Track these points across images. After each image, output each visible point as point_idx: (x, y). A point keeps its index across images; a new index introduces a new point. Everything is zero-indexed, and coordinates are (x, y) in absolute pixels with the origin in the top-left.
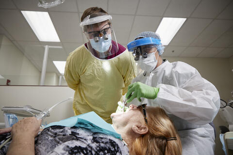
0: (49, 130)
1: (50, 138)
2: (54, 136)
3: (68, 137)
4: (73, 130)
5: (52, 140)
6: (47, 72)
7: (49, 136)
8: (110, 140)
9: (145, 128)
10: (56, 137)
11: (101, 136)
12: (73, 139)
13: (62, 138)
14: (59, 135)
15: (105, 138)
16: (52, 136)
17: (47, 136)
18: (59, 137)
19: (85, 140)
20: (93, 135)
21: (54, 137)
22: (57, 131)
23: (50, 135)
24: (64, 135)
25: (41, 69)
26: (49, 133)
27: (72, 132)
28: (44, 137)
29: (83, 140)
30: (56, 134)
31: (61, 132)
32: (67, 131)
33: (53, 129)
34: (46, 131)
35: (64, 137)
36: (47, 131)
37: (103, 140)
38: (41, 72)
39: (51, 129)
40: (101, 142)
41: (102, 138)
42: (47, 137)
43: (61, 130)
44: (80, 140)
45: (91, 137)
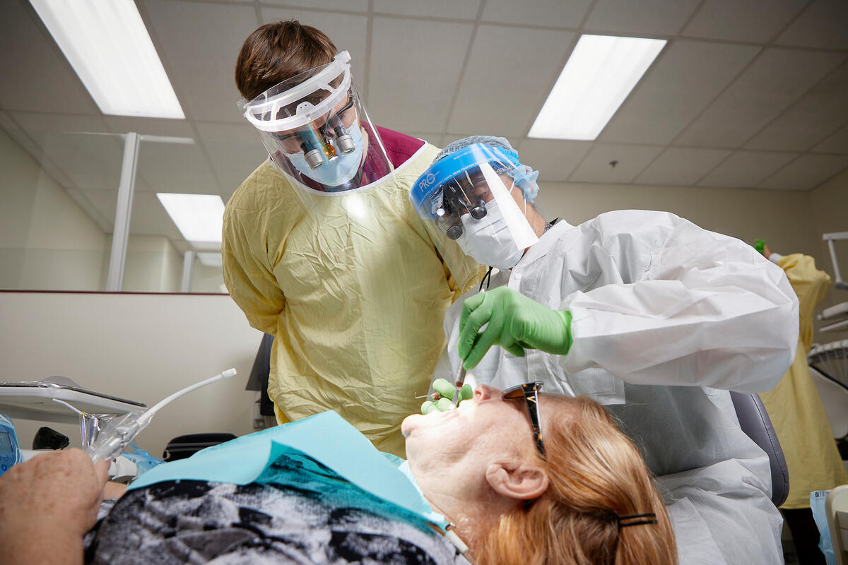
0: (141, 504)
1: (150, 541)
2: (167, 529)
3: (224, 534)
4: (247, 501)
5: (156, 550)
6: (134, 236)
7: (145, 532)
8: (401, 542)
9: (535, 475)
10: (173, 534)
11: (365, 526)
12: (249, 545)
13: (202, 538)
14: (186, 527)
15: (382, 537)
16: (155, 532)
17: (135, 531)
18: (188, 534)
19: (301, 547)
20: (330, 523)
21: (168, 536)
22: (180, 506)
23: (146, 526)
24: (208, 527)
25: (112, 225)
26: (144, 516)
27: (243, 512)
28: (121, 534)
29: (292, 551)
30: (173, 521)
31: (196, 513)
32: (220, 506)
33: (159, 498)
34: (128, 509)
35: (209, 535)
36: (135, 509)
37: (375, 546)
38: (109, 235)
39: (149, 498)
40: (364, 552)
41: (369, 537)
42: (135, 537)
43: (196, 502)
44: (279, 551)
45: (324, 536)
